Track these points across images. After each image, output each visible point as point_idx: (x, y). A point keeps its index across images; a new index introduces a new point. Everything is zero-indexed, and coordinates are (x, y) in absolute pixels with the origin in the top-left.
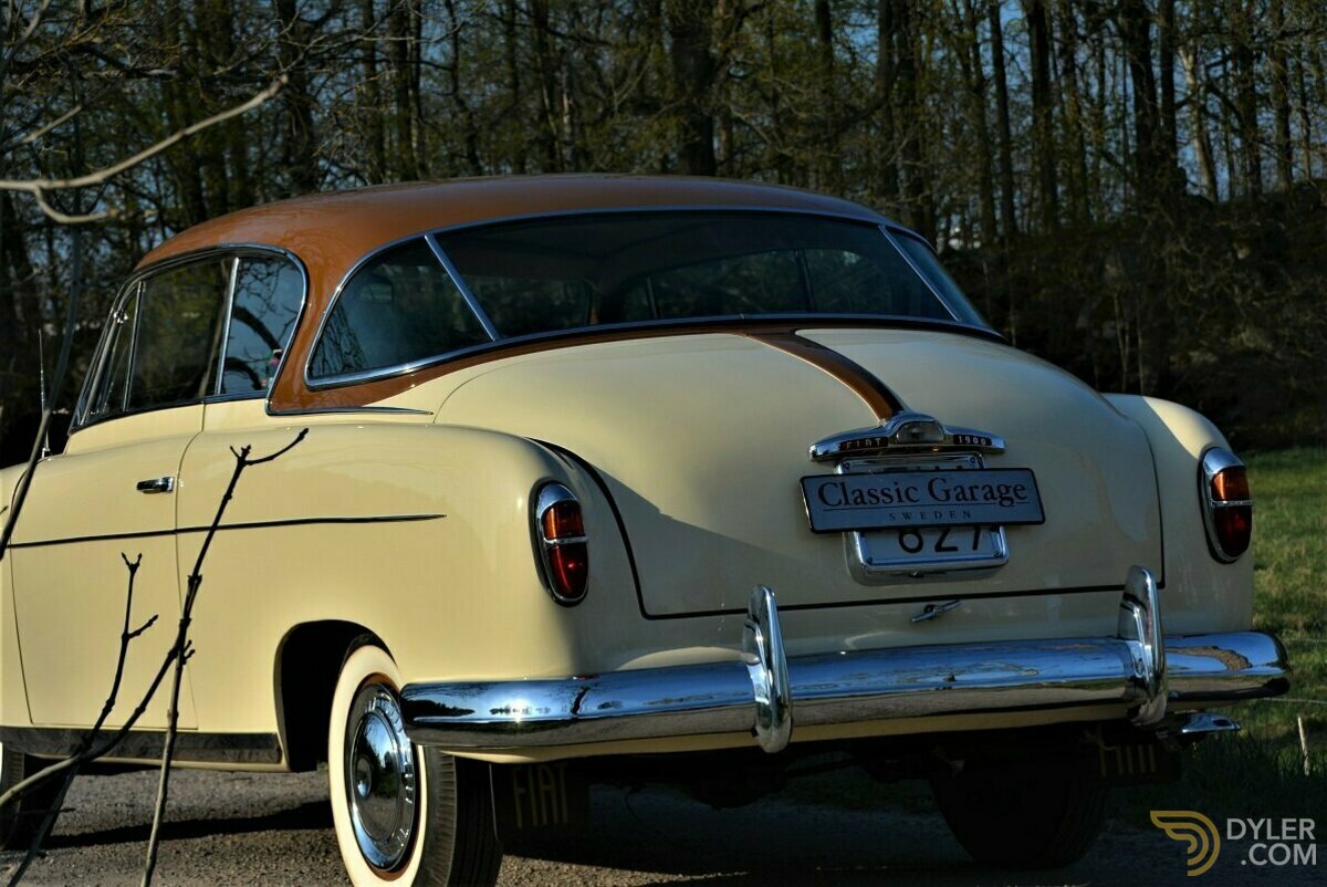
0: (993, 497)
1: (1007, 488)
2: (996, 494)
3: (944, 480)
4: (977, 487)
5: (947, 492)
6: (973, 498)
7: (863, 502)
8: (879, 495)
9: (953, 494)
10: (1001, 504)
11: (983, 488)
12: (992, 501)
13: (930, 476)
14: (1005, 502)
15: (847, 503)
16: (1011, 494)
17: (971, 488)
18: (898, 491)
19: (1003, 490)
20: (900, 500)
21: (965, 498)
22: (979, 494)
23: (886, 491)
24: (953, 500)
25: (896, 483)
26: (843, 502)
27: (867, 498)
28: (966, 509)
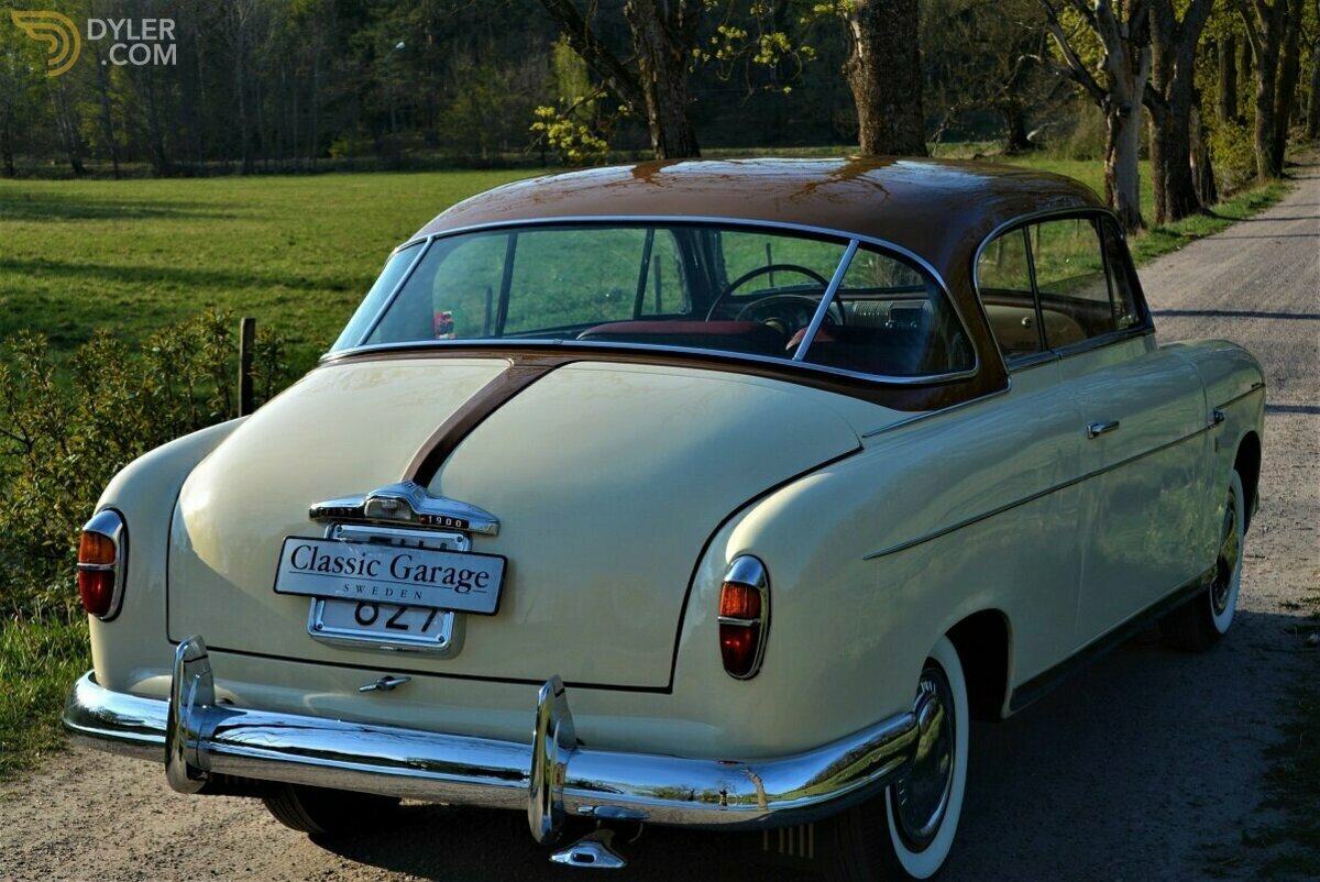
0: (452, 582)
1: (470, 574)
2: (457, 579)
3: (410, 557)
4: (440, 569)
5: (408, 571)
6: (432, 580)
7: (327, 569)
8: (344, 563)
9: (413, 573)
10: (457, 589)
11: (446, 571)
12: (449, 585)
13: (398, 551)
14: (461, 589)
15: (312, 568)
16: (472, 581)
17: (434, 570)
18: (362, 562)
19: (465, 575)
20: (360, 573)
21: (423, 579)
22: (439, 576)
23: (352, 562)
24: (411, 579)
25: (364, 555)
26: (309, 566)
27: (332, 565)
28: (419, 589)
